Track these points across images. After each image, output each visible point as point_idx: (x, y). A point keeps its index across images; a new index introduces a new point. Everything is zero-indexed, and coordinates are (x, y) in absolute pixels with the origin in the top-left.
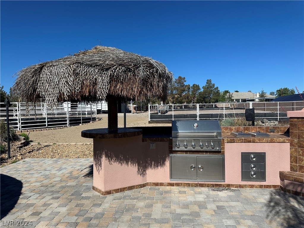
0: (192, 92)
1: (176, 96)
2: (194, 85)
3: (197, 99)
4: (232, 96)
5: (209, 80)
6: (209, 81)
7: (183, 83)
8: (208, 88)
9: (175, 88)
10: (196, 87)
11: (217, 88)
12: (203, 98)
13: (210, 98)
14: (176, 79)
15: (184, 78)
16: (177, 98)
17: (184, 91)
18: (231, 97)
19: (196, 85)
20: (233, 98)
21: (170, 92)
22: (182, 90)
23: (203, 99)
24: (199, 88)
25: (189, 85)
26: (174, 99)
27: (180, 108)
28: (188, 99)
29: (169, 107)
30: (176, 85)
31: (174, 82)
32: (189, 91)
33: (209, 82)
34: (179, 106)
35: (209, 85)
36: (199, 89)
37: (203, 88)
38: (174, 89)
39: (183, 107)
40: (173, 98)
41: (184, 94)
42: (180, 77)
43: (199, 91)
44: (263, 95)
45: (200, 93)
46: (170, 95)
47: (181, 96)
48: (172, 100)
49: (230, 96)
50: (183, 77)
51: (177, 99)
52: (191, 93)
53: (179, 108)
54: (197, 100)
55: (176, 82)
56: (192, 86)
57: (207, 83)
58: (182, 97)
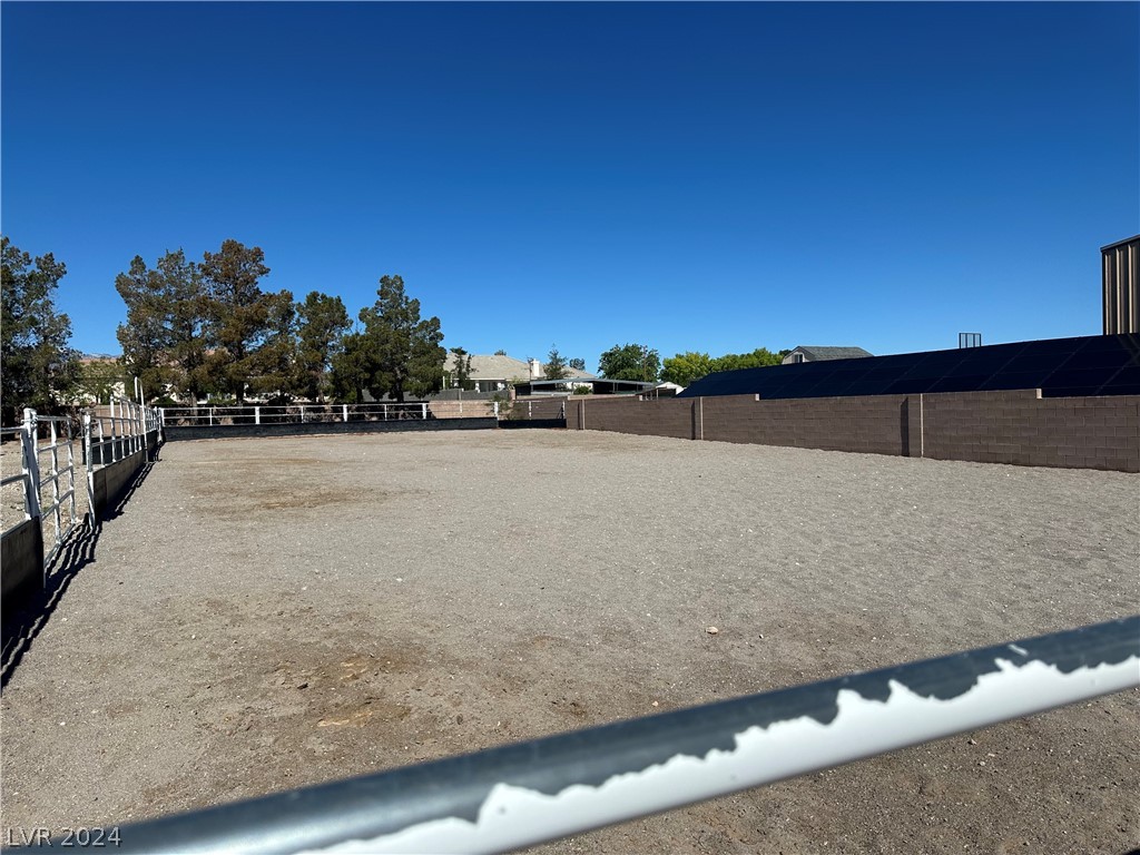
0: (307, 335)
1: (211, 352)
2: (314, 296)
3: (335, 374)
4: (468, 366)
5: (392, 278)
6: (393, 282)
7: (250, 281)
8: (388, 319)
9: (204, 306)
10: (327, 312)
11: (436, 321)
12: (367, 370)
13: (404, 371)
14: (207, 256)
15: (258, 254)
16: (219, 363)
17: (258, 323)
18: (464, 370)
19: (323, 297)
20: (472, 376)
21: (169, 326)
22: (250, 320)
23: (367, 376)
24: (344, 317)
25: (290, 298)
26: (201, 370)
27: (235, 420)
28: (282, 369)
29: (167, 413)
30: (208, 287)
31: (199, 273)
32: (284, 331)
33: (390, 289)
34: (230, 412)
35: (394, 304)
36: (343, 321)
37: (362, 318)
38: (201, 311)
39: (257, 416)
40: (190, 364)
41: (256, 342)
42: (232, 248)
43: (344, 333)
44: (556, 369)
45: (352, 344)
46: (170, 345)
47: (241, 355)
48: (184, 373)
49: (460, 368)
50: (249, 246)
51: (217, 368)
52: (299, 340)
53: (230, 423)
54: (336, 378)
55: (206, 271)
56: (304, 302)
57: (382, 294)
58: (247, 360)
